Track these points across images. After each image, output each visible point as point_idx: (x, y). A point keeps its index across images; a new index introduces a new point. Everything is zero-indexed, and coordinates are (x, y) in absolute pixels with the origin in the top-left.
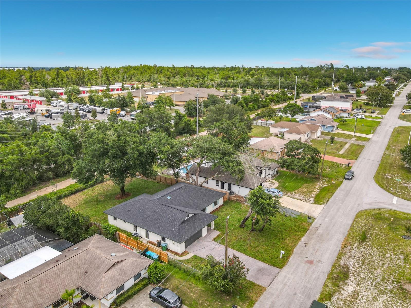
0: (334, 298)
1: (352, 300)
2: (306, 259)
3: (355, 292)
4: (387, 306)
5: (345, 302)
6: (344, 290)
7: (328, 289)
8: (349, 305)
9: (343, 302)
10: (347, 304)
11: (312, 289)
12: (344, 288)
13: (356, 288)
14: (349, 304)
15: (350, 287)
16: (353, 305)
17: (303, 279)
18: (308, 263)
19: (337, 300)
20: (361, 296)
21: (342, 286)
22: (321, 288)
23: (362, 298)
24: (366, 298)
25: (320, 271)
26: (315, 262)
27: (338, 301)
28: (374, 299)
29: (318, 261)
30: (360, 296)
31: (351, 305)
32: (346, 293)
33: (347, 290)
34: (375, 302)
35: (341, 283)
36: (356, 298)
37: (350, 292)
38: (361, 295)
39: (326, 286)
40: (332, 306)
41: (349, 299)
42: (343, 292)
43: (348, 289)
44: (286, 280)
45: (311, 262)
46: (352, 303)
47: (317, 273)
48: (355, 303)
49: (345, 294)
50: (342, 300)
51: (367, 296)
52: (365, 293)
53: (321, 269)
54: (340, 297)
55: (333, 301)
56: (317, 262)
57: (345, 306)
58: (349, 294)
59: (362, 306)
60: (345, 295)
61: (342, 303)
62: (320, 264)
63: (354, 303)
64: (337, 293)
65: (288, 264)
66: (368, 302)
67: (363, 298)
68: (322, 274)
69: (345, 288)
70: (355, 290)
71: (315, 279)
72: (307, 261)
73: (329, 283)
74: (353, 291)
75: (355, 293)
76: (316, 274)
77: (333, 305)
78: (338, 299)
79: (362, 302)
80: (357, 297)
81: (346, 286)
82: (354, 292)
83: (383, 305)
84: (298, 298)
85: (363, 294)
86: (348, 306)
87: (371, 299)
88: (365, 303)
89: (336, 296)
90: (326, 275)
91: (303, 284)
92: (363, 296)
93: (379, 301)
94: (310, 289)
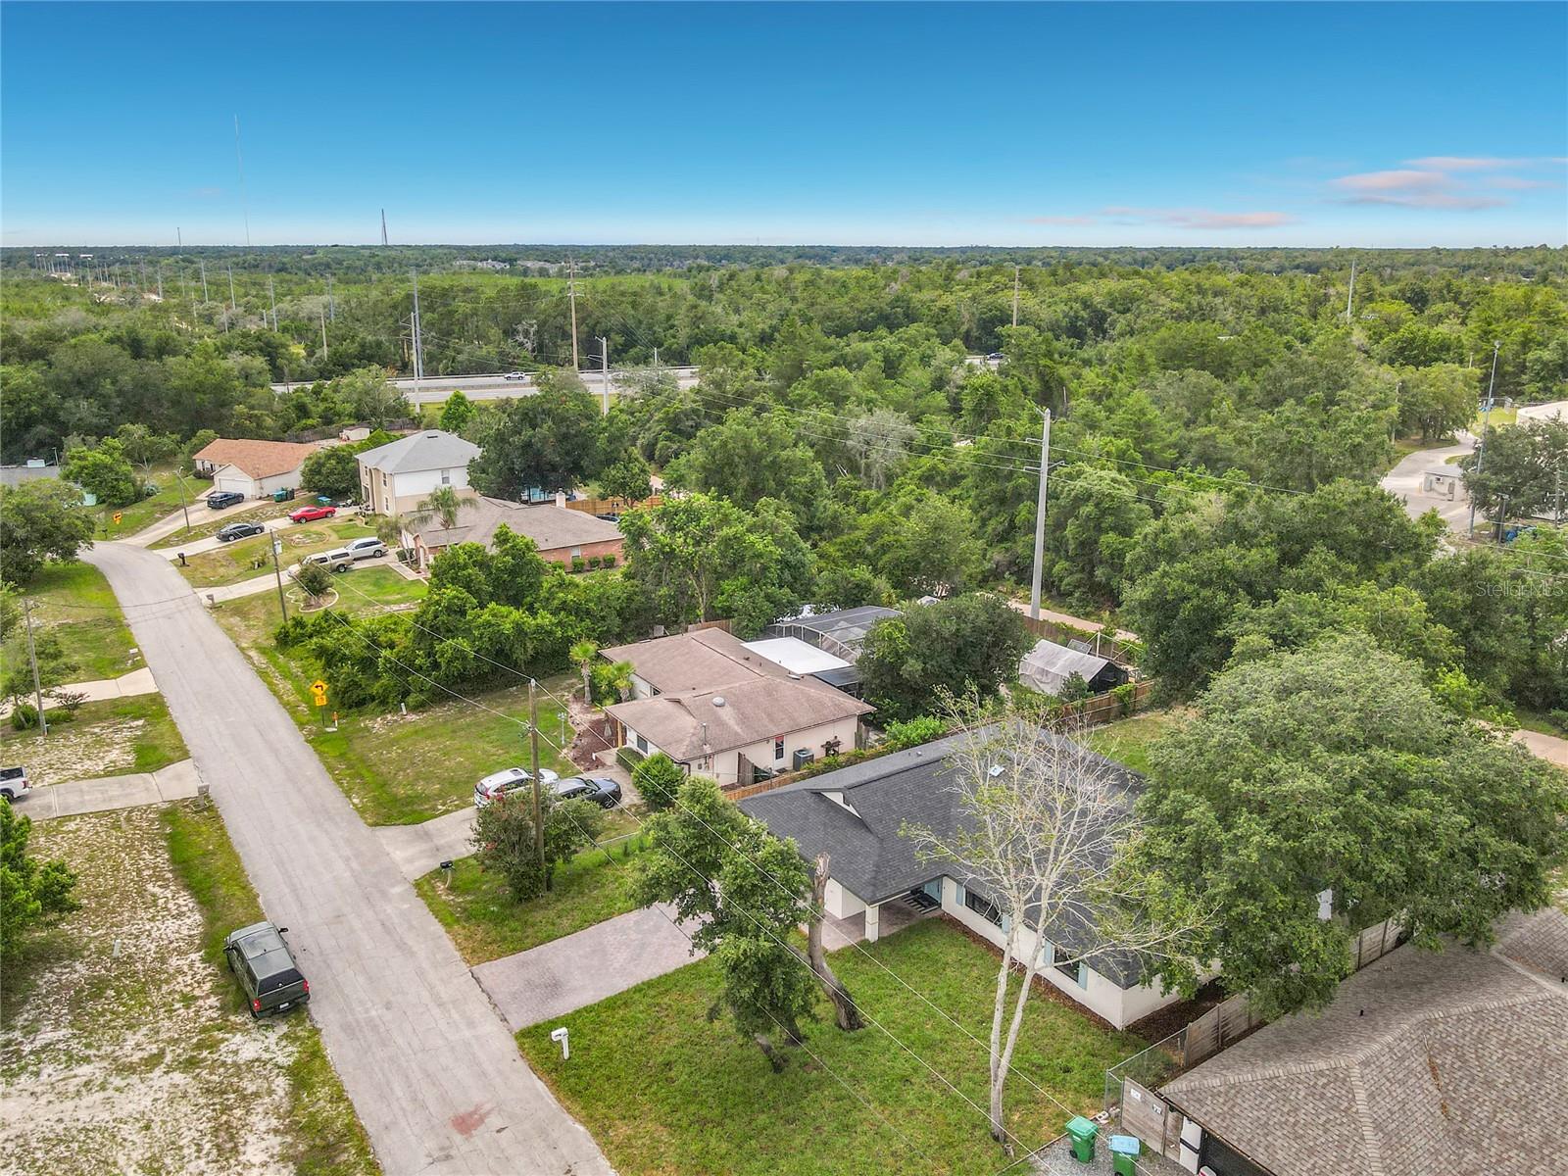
0: (281, 1084)
1: (224, 1118)
2: (495, 1121)
3: (235, 1150)
4: (101, 1165)
5: (244, 1098)
6: (276, 1131)
7: (323, 1092)
8: (225, 1096)
9: (249, 1091)
10: (233, 1096)
11: (366, 1053)
12: (279, 1139)
13: (239, 1168)
14: (228, 1099)
15: (264, 1157)
16: (214, 1104)
17: (420, 1055)
18: (471, 1115)
19: (269, 1087)
20: (204, 1152)
21: (289, 1139)
22: (343, 1078)
23: (197, 1145)
24: (186, 1151)
25: (403, 1124)
26: (458, 1138)
27: (266, 1085)
28: (156, 1165)
29: (453, 1152)
30: (208, 1146)
31: (216, 1100)
32: (262, 1127)
33: (265, 1136)
34: (146, 1157)
35: (301, 1148)
36: (217, 1130)
37: (251, 1138)
38: (208, 1154)
39: (339, 1097)
40: (271, 1059)
41: (238, 1112)
42: (274, 1122)
43: (263, 1145)
44: (456, 1016)
45: (466, 1124)
46: (218, 1107)
47: (403, 1109)
48: (210, 1114)
49: (260, 1122)
50: (256, 1095)
51: (186, 1160)
52: (198, 1167)
53: (409, 1132)
54: (267, 1100)
55: (278, 1076)
56: (447, 1143)
57: (235, 1088)
58: (249, 1128)
59: (183, 1120)
60: (260, 1117)
61: (251, 1088)
62: (431, 1144)
63: (214, 1110)
64: (286, 1105)
65: (521, 1064)
66: (173, 1143)
67: (194, 1148)
68: (388, 1120)
69: (274, 1141)
70: (240, 1158)
71: (388, 1083)
72: (482, 1120)
73: (339, 1113)
74: (242, 1149)
75: (231, 1145)
76: (404, 1105)
77: (269, 1066)
78: (270, 1092)
79: (190, 1129)
80: (216, 1137)
81: (278, 1149)
82: (236, 1146)
83: (115, 1164)
84: (369, 1005)
85: (202, 1162)
86: (225, 1093)
87: (168, 1161)
88: (180, 1136)
89: (281, 1093)
90: (370, 1129)
91: (400, 1041)
92: (199, 1151)
93: (135, 1167)
94: (370, 1047)
